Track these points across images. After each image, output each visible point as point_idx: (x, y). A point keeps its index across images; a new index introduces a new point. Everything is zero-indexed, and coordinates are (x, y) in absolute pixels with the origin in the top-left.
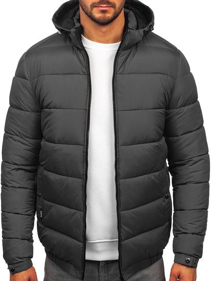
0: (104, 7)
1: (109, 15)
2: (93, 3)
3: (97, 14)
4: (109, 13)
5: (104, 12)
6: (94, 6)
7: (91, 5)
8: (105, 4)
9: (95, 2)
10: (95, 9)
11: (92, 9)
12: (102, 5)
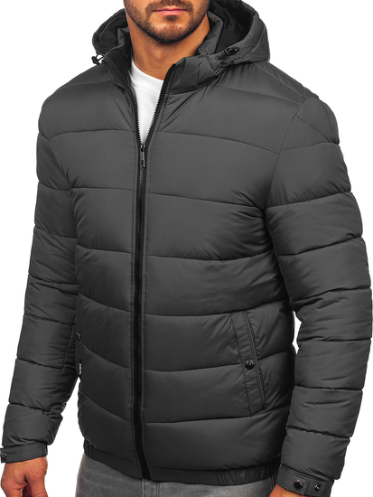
0: (171, 10)
1: (181, 26)
2: (150, 5)
3: (159, 25)
4: (180, 22)
5: (171, 19)
6: (152, 9)
7: (147, 9)
8: (173, 4)
9: (154, 3)
10: (154, 15)
11: (149, 16)
12: (168, 7)
